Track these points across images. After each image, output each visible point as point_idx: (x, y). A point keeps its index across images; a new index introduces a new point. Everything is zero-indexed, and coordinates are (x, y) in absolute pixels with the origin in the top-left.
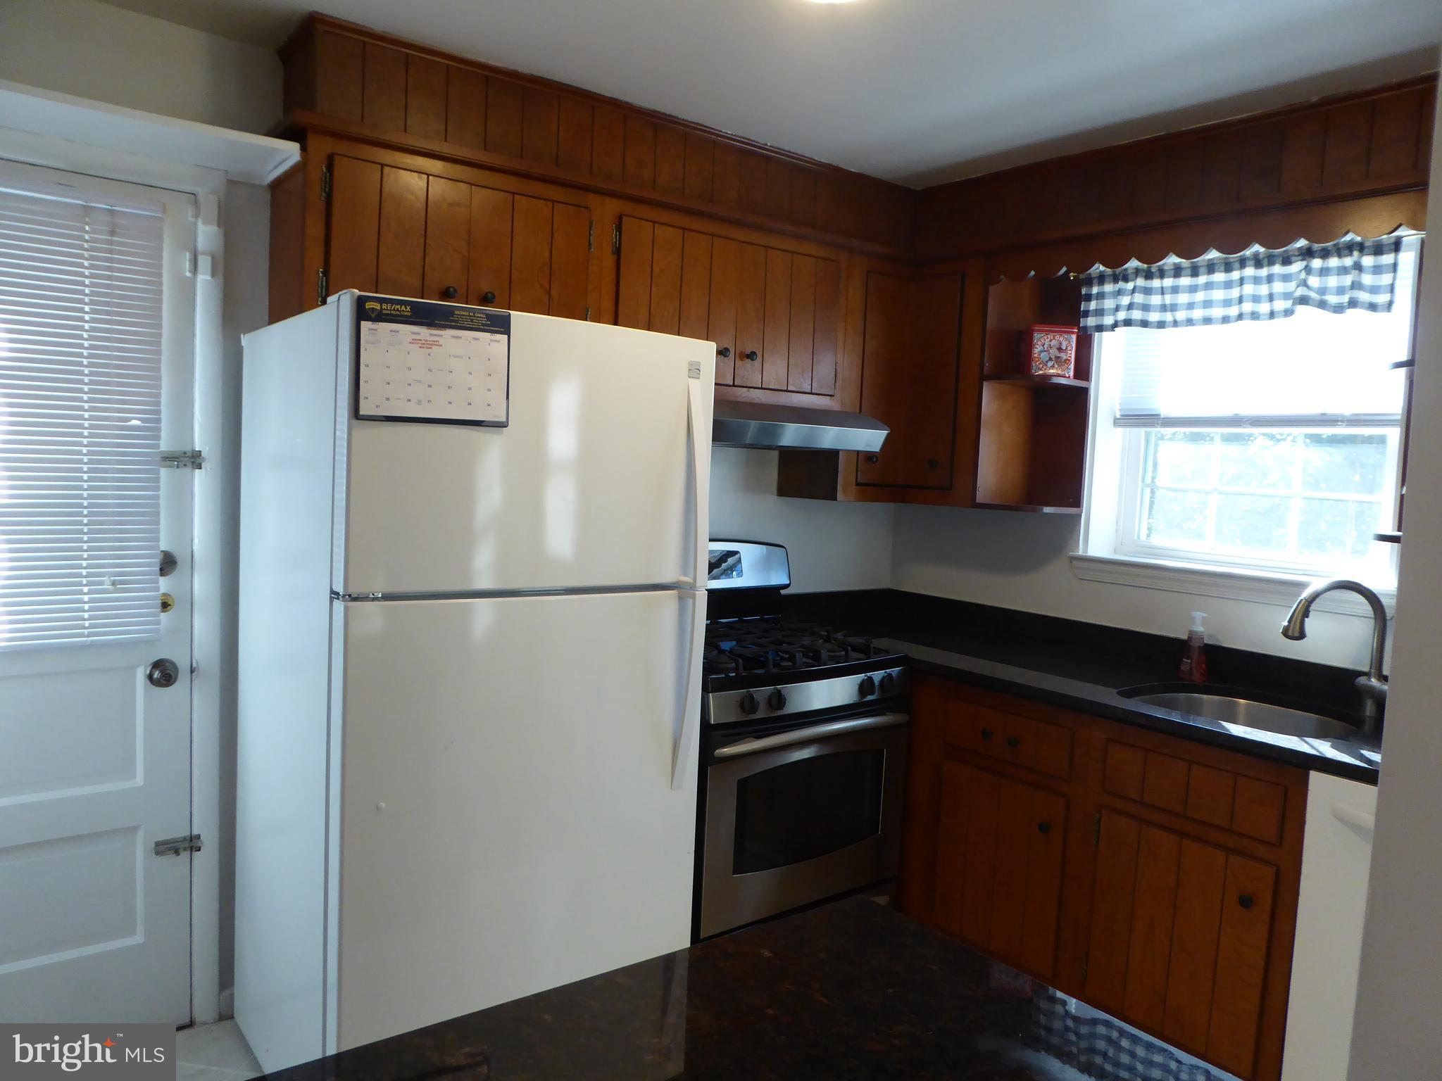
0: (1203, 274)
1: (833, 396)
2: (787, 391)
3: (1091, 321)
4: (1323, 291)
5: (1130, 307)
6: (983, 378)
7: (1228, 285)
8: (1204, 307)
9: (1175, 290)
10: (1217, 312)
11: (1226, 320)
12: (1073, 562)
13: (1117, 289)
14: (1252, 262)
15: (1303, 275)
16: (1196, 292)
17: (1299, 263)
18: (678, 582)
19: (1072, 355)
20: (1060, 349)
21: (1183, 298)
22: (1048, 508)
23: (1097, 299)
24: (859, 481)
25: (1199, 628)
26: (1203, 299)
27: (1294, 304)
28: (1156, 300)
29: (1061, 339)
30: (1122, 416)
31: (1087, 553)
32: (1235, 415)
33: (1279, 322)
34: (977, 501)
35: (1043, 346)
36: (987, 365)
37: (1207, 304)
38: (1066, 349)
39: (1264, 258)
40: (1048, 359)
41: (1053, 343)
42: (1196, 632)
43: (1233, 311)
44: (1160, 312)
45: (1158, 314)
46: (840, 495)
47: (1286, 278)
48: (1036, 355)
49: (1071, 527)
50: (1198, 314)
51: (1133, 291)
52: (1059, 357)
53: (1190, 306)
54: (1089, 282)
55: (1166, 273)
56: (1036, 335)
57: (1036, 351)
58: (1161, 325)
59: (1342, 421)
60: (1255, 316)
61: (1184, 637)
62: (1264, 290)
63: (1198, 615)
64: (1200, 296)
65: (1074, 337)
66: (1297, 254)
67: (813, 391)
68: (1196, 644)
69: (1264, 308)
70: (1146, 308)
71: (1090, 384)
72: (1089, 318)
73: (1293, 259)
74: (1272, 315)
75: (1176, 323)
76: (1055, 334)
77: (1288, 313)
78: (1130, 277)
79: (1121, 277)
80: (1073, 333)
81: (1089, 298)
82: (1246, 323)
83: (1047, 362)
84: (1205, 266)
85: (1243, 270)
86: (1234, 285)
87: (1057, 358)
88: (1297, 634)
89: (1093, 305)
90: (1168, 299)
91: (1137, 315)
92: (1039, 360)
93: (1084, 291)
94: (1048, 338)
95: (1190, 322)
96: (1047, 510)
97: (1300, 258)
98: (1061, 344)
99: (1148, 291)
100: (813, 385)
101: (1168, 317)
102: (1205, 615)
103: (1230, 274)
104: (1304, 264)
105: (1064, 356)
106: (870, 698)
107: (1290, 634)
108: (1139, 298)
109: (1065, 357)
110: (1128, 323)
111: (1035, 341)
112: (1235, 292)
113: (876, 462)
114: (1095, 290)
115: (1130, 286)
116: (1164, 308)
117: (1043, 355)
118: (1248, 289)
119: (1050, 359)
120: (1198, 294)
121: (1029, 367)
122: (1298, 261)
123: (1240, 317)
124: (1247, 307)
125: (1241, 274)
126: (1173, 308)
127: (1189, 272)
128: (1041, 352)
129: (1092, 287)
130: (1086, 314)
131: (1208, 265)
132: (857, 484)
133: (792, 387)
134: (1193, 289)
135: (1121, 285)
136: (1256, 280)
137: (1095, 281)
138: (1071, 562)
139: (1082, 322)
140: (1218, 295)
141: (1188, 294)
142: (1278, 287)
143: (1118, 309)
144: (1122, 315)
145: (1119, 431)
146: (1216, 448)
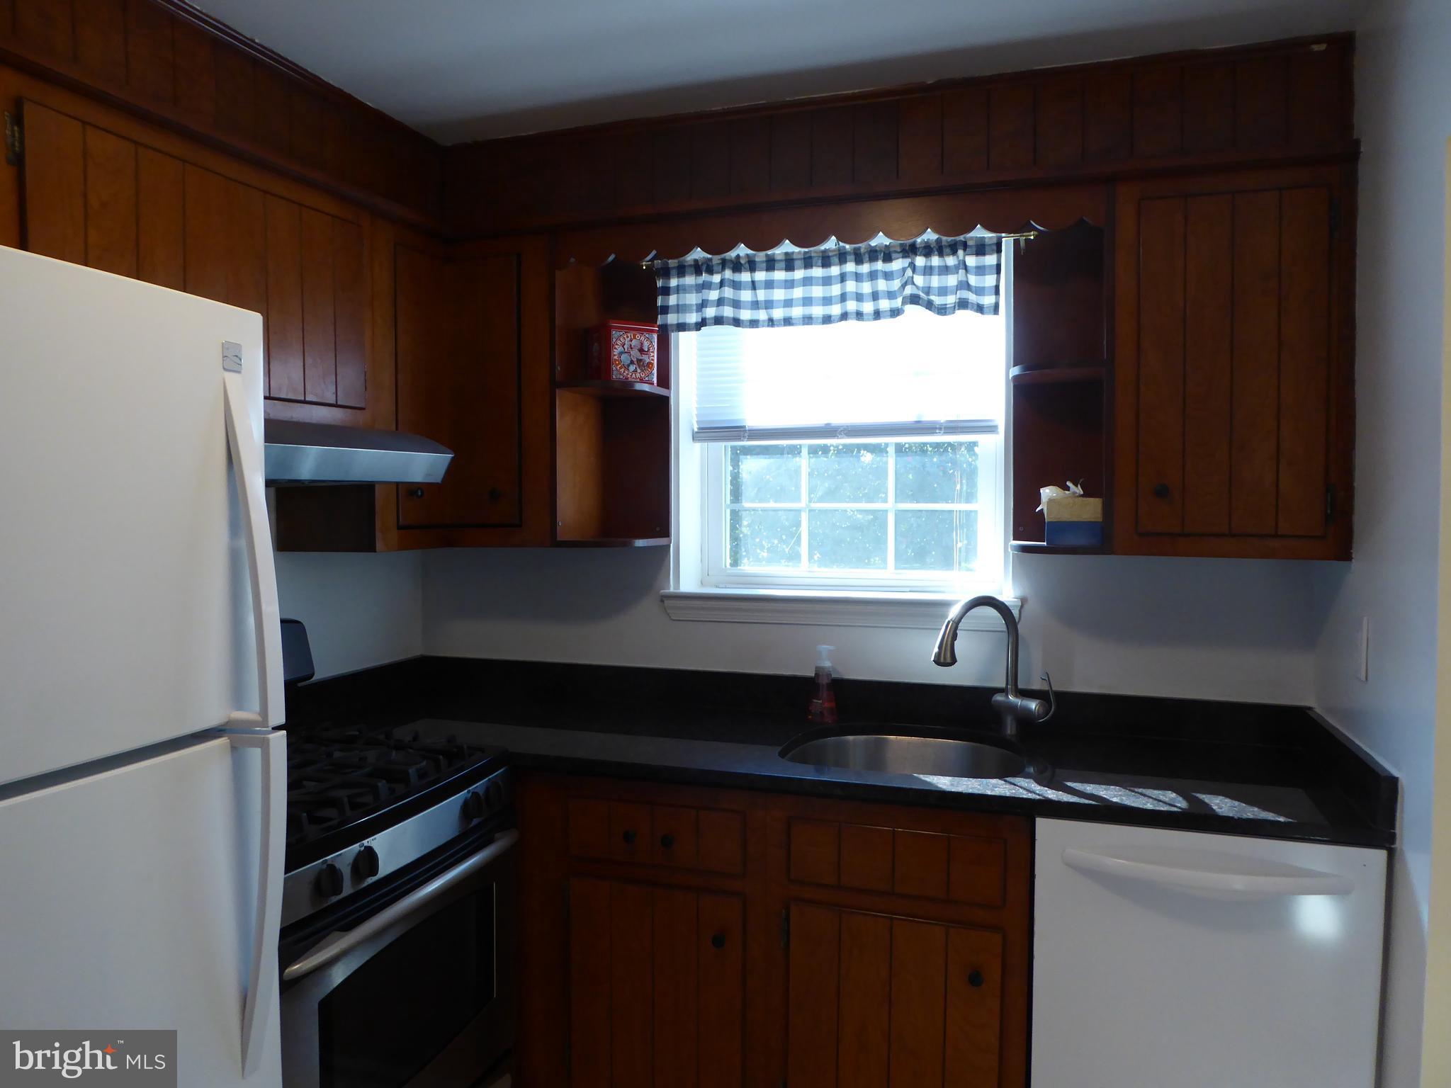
0: (800, 268)
1: (364, 409)
2: (305, 402)
3: (672, 319)
4: (928, 290)
5: (720, 302)
6: (554, 385)
7: (827, 281)
8: (804, 305)
9: (769, 285)
10: (818, 311)
11: (827, 320)
12: (665, 602)
13: (701, 282)
14: (852, 257)
15: (909, 272)
16: (793, 288)
17: (900, 260)
18: (228, 723)
19: (654, 357)
20: (641, 351)
21: (779, 294)
22: (641, 541)
23: (678, 293)
24: (400, 523)
25: (827, 664)
26: (801, 296)
27: (904, 303)
28: (746, 296)
29: (642, 338)
30: (699, 428)
31: (679, 589)
32: (828, 425)
33: (885, 322)
34: (558, 539)
35: (623, 347)
36: (559, 369)
37: (807, 301)
38: (649, 350)
39: (864, 254)
40: (629, 362)
41: (634, 343)
42: (823, 668)
43: (836, 310)
44: (751, 309)
45: (749, 311)
46: (379, 544)
47: (888, 276)
48: (616, 357)
49: (660, 559)
50: (797, 312)
51: (722, 284)
52: (641, 360)
53: (788, 303)
54: (666, 273)
55: (757, 265)
56: (615, 334)
57: (616, 352)
58: (754, 323)
59: (940, 429)
60: (859, 315)
61: (811, 673)
62: (866, 288)
63: (824, 648)
64: (798, 293)
65: (655, 336)
66: (899, 250)
67: (339, 403)
68: (824, 681)
69: (868, 307)
70: (736, 304)
71: (670, 392)
72: (669, 315)
73: (894, 255)
74: (877, 315)
75: (771, 322)
76: (635, 332)
77: (895, 313)
78: (715, 268)
79: (704, 268)
80: (653, 331)
81: (666, 291)
82: (852, 323)
83: (629, 366)
84: (801, 259)
85: (843, 266)
86: (833, 282)
87: (639, 361)
88: (949, 660)
89: (673, 300)
90: (762, 295)
91: (728, 312)
92: (619, 364)
93: (660, 283)
94: (627, 337)
95: (788, 321)
96: (640, 543)
97: (901, 255)
98: (642, 344)
99: (736, 286)
100: (338, 394)
101: (762, 315)
102: (831, 648)
103: (828, 269)
104: (906, 262)
105: (645, 358)
106: (475, 821)
107: (942, 660)
108: (728, 292)
109: (647, 361)
110: (719, 321)
111: (614, 340)
112: (836, 290)
113: (421, 496)
114: (674, 282)
115: (716, 278)
116: (755, 305)
117: (623, 357)
118: (851, 286)
119: (632, 362)
120: (795, 289)
121: (609, 371)
122: (898, 258)
123: (844, 316)
124: (851, 306)
125: (840, 269)
126: (769, 305)
127: (783, 265)
128: (621, 353)
129: (669, 279)
130: (665, 310)
131: (804, 259)
132: (399, 528)
133: (311, 395)
134: (789, 284)
135: (705, 277)
136: (858, 277)
137: (674, 272)
138: (662, 601)
139: (660, 319)
140: (817, 291)
141: (783, 290)
142: (882, 285)
143: (703, 305)
144: (710, 312)
145: (698, 445)
146: (804, 462)
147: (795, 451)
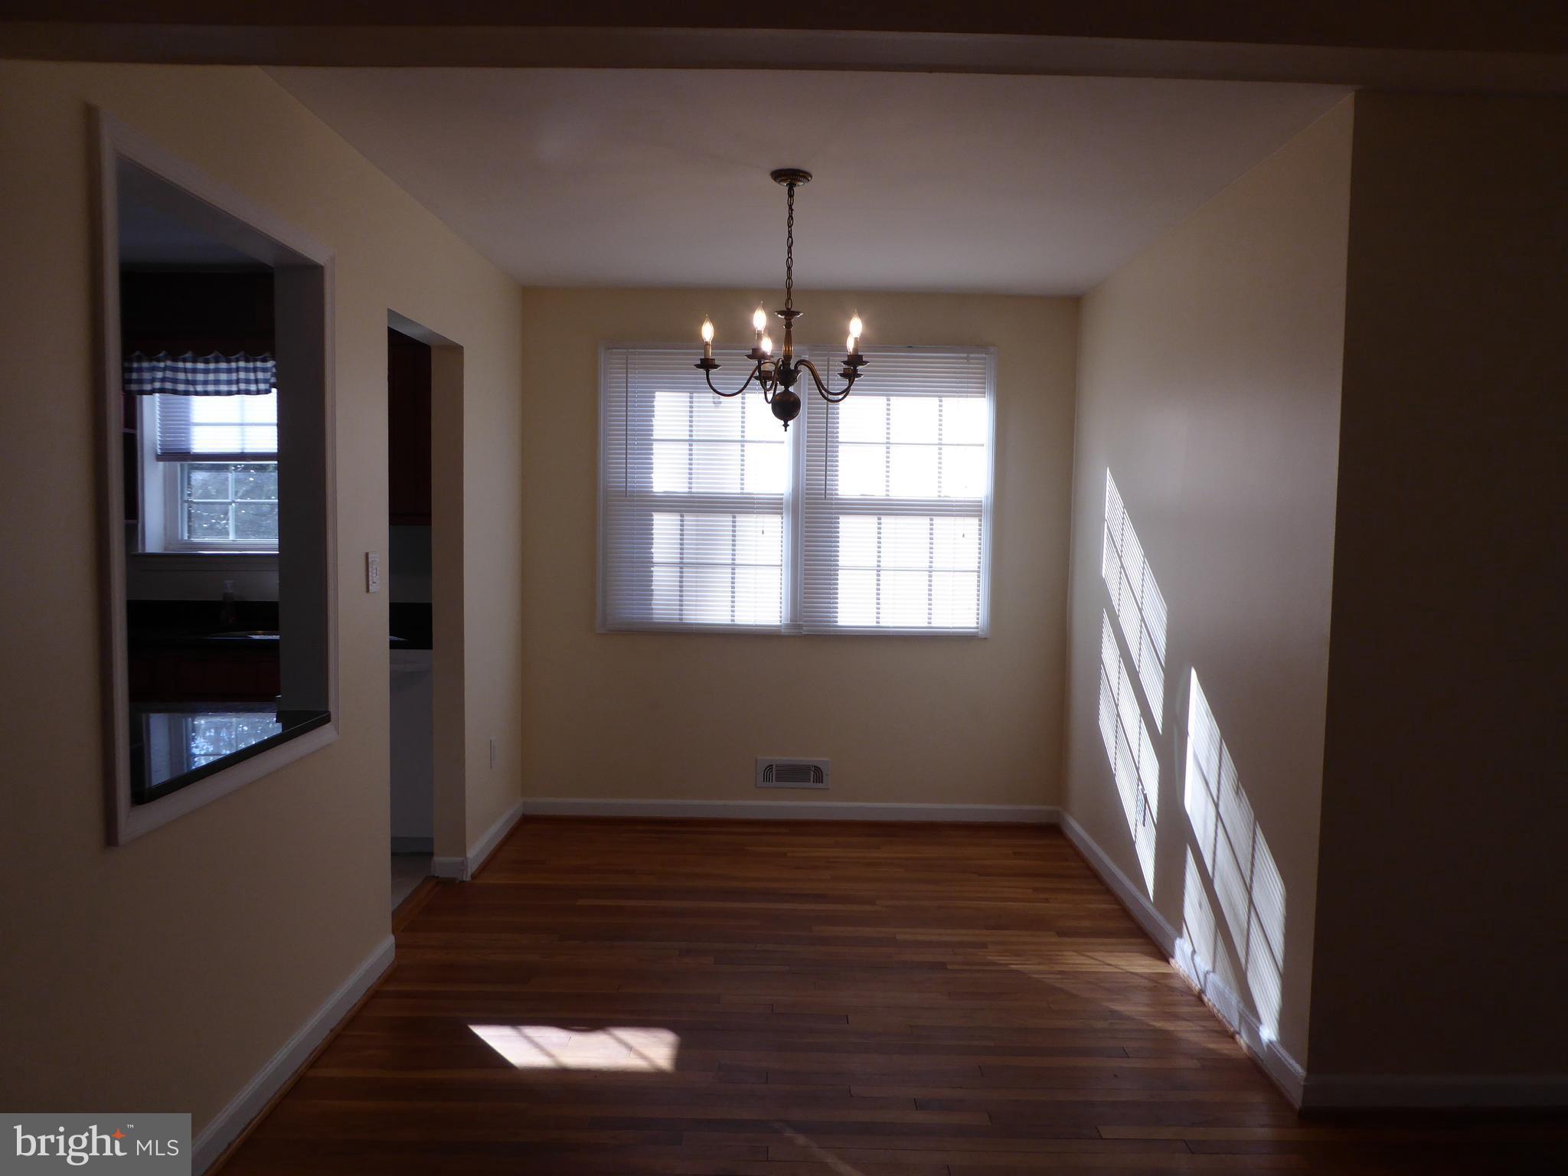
0: (212, 363)
3: (134, 387)
5: (163, 379)
7: (229, 371)
8: (215, 384)
9: (194, 371)
10: (224, 388)
11: (229, 393)
13: (154, 367)
16: (209, 373)
21: (200, 377)
23: (137, 372)
25: (230, 591)
26: (213, 378)
27: (271, 387)
28: (181, 376)
30: (162, 453)
31: (144, 551)
37: (216, 382)
42: (228, 593)
43: (234, 388)
44: (184, 385)
47: (265, 370)
50: (211, 388)
51: (164, 369)
53: (206, 382)
55: (187, 359)
58: (187, 393)
60: (247, 392)
62: (252, 376)
63: (229, 582)
64: (212, 376)
68: (229, 601)
69: (253, 388)
70: (175, 381)
71: (137, 431)
74: (258, 392)
75: (196, 393)
77: (267, 392)
78: (161, 359)
79: (155, 359)
81: (131, 370)
82: (243, 396)
86: (233, 371)
89: (135, 376)
90: (190, 376)
91: (168, 385)
95: (206, 393)
99: (174, 370)
101: (191, 388)
103: (230, 364)
108: (169, 374)
110: (162, 390)
112: (234, 376)
114: (135, 365)
115: (162, 365)
116: (186, 382)
118: (242, 375)
120: (210, 375)
123: (239, 392)
124: (243, 386)
125: (236, 364)
126: (194, 382)
129: (133, 363)
130: (130, 381)
134: (206, 371)
135: (155, 363)
136: (247, 370)
137: (135, 359)
139: (128, 387)
140: (223, 377)
141: (203, 374)
142: (260, 375)
143: (153, 380)
144: (157, 385)
145: (161, 464)
146: (231, 476)
147: (226, 468)
